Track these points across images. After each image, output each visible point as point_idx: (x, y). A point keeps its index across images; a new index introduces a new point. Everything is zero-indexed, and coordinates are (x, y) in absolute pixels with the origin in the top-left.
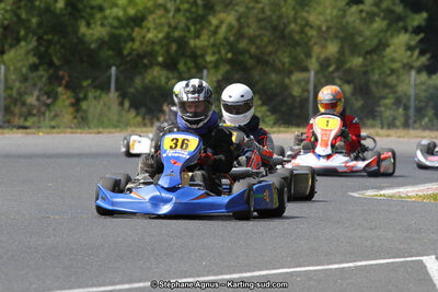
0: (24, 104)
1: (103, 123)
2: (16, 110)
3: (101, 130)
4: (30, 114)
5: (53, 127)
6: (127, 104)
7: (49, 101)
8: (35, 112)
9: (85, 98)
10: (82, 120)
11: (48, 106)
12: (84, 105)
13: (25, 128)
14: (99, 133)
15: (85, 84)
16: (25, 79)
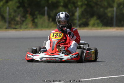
0: (15, 20)
1: (43, 27)
2: (13, 22)
3: (42, 29)
4: (17, 24)
5: (26, 28)
6: (51, 20)
7: (24, 19)
8: (19, 23)
9: (36, 18)
10: (35, 26)
11: (23, 21)
12: (36, 20)
13: (16, 28)
14: (42, 30)
15: (36, 13)
16: (15, 11)
